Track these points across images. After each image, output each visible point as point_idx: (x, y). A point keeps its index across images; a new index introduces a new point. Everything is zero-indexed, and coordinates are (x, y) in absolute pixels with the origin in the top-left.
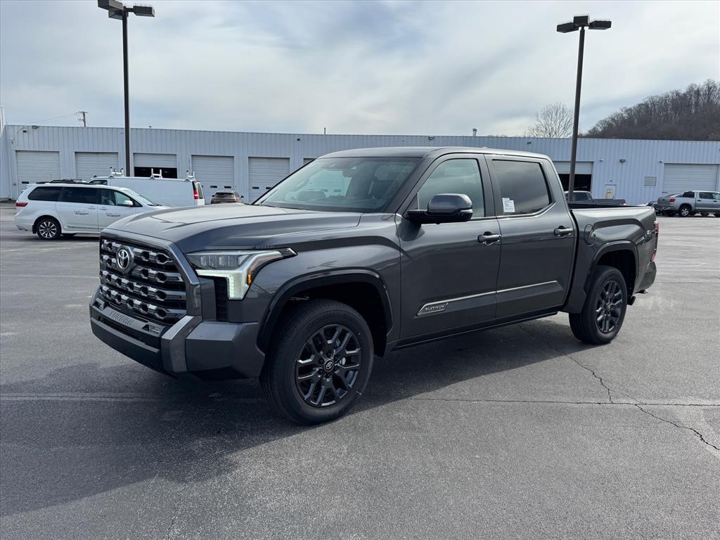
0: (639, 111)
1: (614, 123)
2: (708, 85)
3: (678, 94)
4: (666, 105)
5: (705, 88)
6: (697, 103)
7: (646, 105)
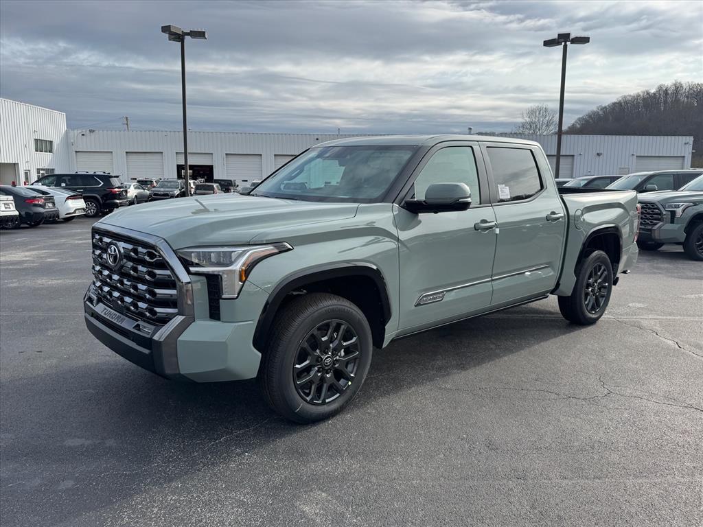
0: (613, 109)
1: (591, 121)
2: (675, 85)
3: (648, 94)
4: (638, 103)
5: (673, 88)
6: (665, 102)
7: (619, 103)
